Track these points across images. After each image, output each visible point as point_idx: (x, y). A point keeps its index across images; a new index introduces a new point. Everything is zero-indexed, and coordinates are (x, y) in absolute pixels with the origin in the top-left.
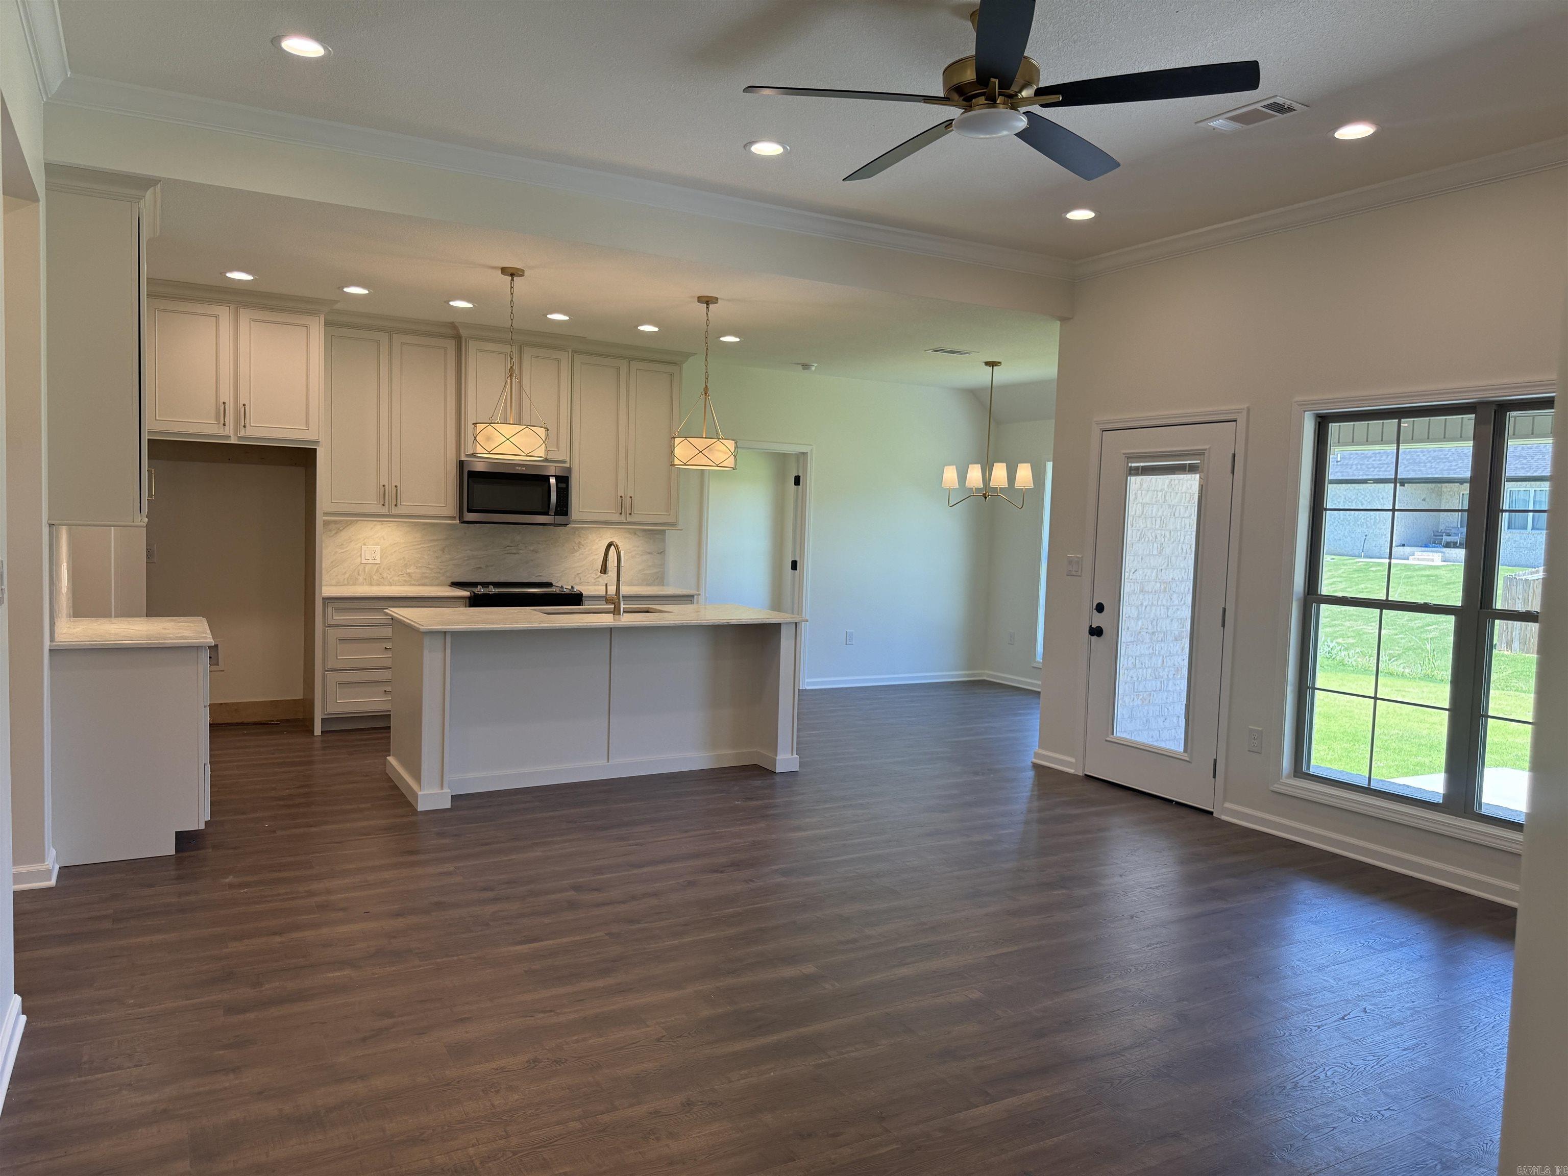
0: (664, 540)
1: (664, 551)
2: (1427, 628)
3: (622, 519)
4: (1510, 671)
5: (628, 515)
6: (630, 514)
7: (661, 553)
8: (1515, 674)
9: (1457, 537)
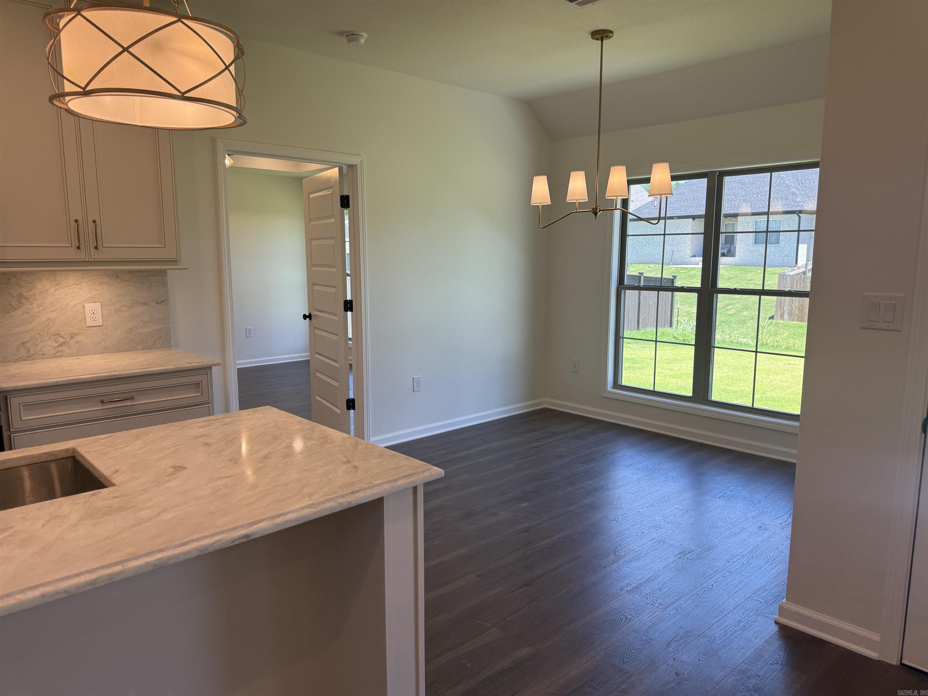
0: (164, 284)
1: (168, 299)
2: (728, 307)
3: (81, 256)
4: (787, 334)
5: (93, 250)
6: (96, 248)
7: (163, 301)
8: (791, 335)
9: (724, 250)
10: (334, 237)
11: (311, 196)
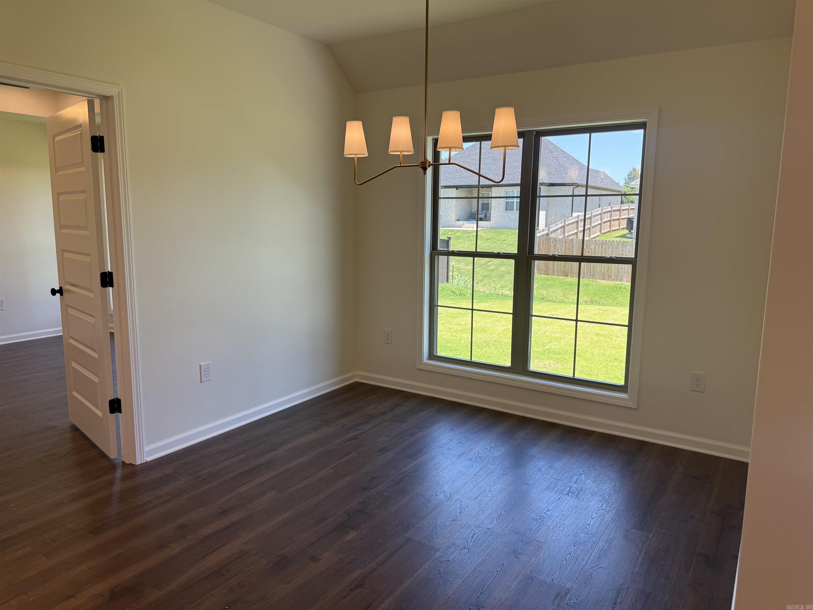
10: (86, 190)
11: (57, 139)
